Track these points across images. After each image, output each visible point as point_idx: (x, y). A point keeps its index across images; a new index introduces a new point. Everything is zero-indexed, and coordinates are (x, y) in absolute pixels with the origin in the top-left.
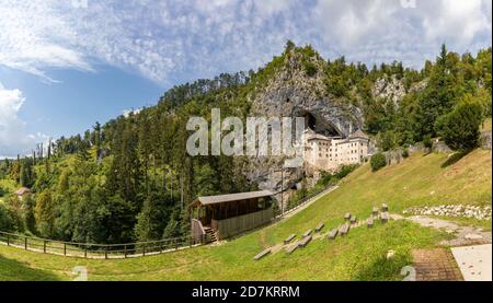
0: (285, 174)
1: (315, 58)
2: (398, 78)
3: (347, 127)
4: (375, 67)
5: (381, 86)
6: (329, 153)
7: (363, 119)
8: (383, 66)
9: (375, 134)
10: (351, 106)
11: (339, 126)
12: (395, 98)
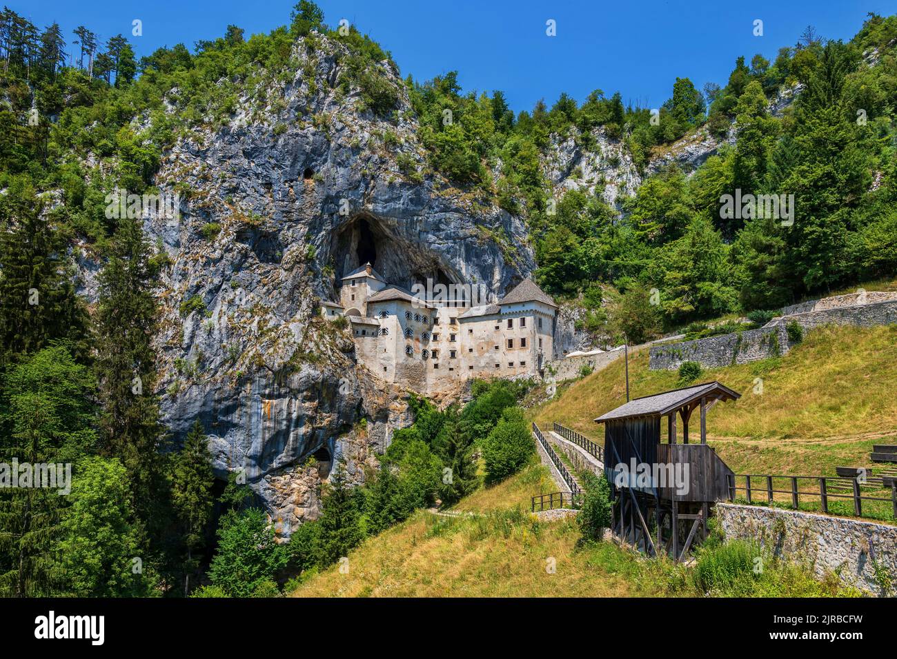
0: (297, 407)
2: (613, 137)
3: (487, 271)
5: (564, 159)
6: (432, 345)
8: (564, 104)
10: (496, 212)
11: (464, 267)
12: (611, 193)
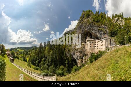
0: (79, 54)
1: (90, 12)
2: (122, 18)
3: (101, 34)
4: (113, 15)
6: (95, 46)
7: (108, 31)
8: (116, 14)
9: (114, 37)
10: (103, 25)
11: (98, 34)
12: (121, 24)
